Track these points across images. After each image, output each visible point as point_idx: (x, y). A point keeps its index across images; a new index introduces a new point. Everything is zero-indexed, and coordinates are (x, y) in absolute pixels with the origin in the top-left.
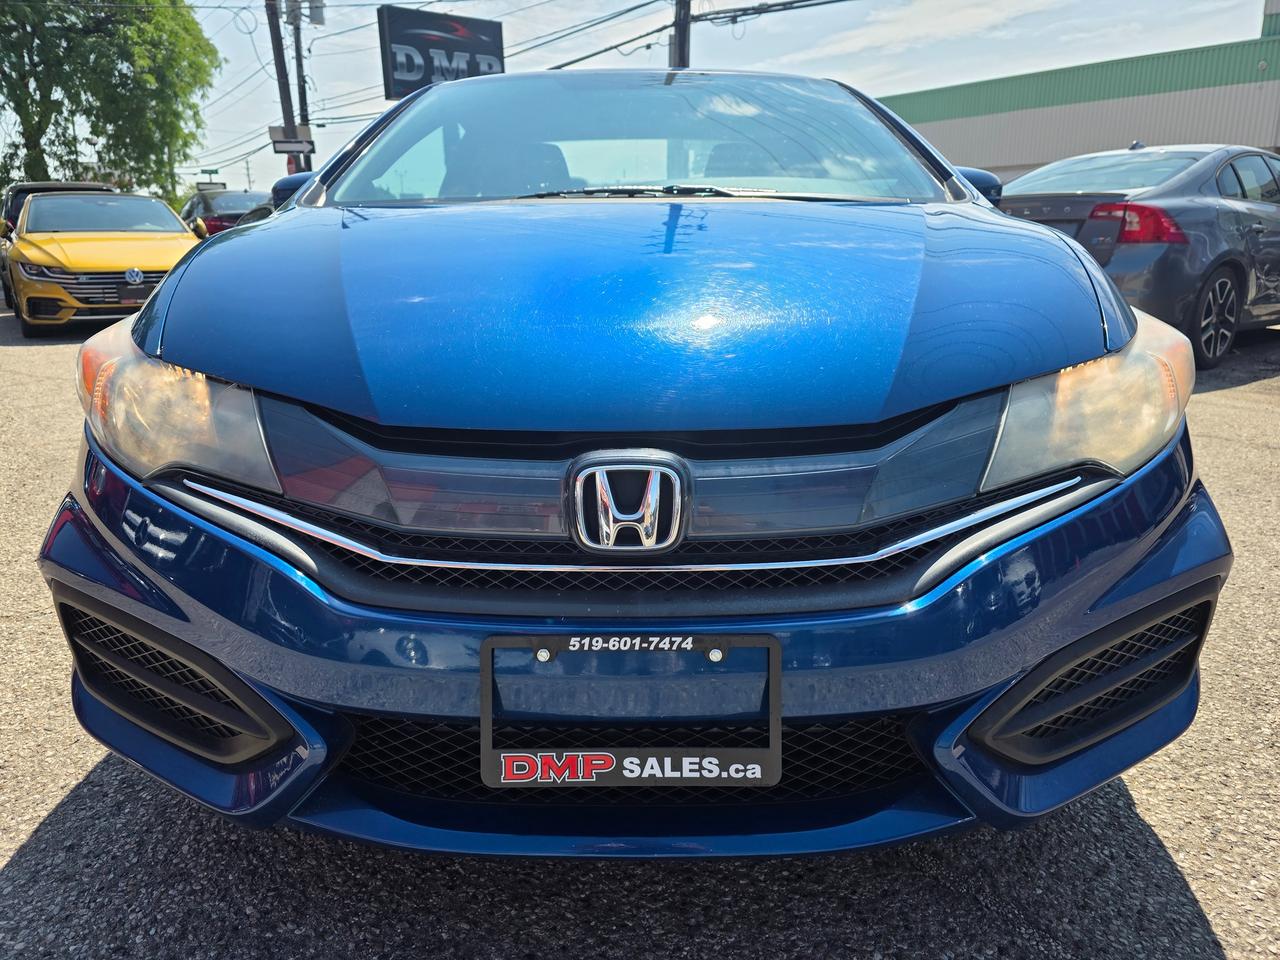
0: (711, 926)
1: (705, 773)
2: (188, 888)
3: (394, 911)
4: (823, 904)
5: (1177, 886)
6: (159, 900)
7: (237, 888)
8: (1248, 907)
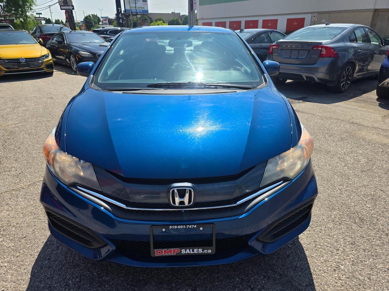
0: (201, 273)
1: (199, 252)
2: (80, 269)
3: (129, 273)
4: (226, 267)
5: (305, 259)
6: (73, 272)
7: (91, 268)
8: (319, 265)
